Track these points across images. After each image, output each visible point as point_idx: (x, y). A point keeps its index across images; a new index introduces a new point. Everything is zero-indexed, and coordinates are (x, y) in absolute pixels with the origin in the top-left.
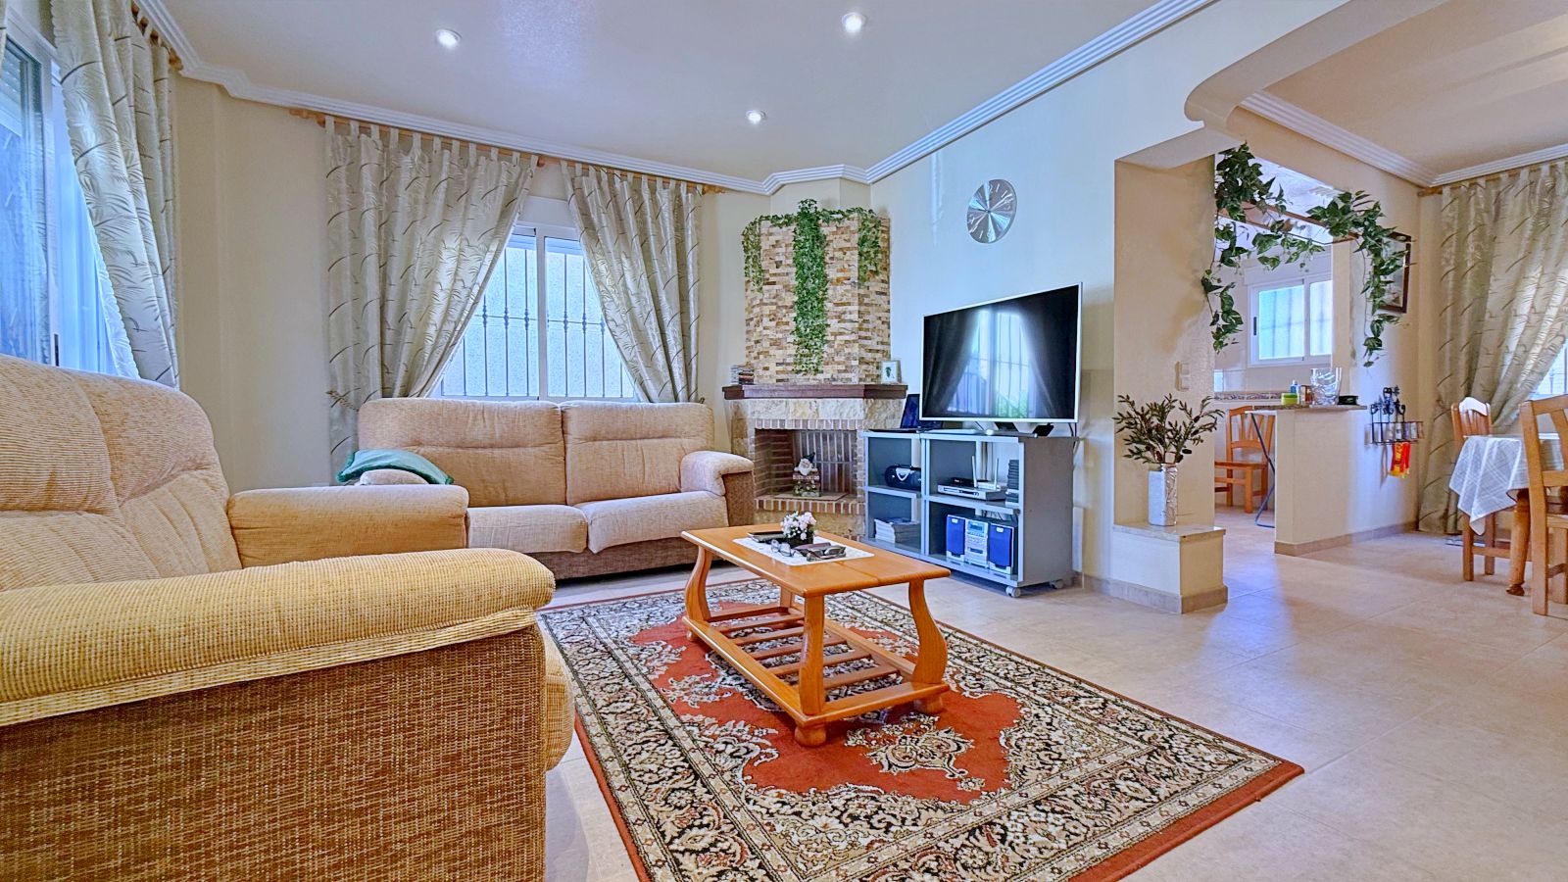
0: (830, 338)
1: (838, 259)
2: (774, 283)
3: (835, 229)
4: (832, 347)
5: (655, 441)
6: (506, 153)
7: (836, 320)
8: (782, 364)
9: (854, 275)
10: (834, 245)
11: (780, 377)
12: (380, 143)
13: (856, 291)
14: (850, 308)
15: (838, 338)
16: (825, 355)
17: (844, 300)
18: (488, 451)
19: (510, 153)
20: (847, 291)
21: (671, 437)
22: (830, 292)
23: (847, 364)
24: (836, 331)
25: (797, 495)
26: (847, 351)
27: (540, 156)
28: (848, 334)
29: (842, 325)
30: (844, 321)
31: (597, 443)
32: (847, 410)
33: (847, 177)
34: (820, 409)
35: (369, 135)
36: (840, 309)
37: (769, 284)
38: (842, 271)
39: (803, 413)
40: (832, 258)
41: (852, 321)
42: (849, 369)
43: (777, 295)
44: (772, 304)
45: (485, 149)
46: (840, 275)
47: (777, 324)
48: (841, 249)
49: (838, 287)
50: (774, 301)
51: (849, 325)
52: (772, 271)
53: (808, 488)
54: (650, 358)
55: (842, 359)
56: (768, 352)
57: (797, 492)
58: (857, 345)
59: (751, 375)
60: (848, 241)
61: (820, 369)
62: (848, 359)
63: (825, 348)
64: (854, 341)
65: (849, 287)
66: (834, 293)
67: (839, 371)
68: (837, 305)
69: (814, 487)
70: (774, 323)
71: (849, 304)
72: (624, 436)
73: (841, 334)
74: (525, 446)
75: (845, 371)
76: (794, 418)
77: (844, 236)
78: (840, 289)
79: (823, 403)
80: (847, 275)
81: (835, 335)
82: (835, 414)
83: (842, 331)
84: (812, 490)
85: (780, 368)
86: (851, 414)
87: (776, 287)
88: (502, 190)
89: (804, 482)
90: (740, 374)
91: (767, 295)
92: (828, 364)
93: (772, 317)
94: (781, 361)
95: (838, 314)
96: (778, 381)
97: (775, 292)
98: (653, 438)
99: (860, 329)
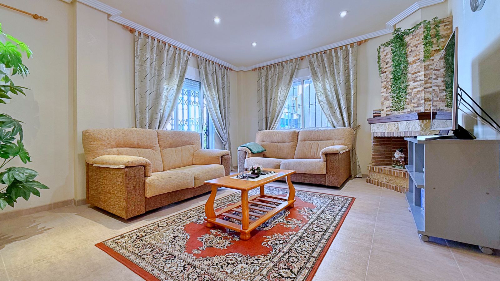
0: (410, 91)
1: (413, 51)
2: (385, 72)
3: (411, 37)
4: (410, 95)
5: (325, 141)
6: (291, 61)
7: (413, 82)
8: (389, 107)
9: (422, 56)
10: (411, 45)
11: (388, 113)
12: (266, 70)
13: (423, 64)
14: (420, 74)
15: (414, 90)
16: (407, 100)
17: (417, 71)
18: (277, 144)
19: (292, 60)
20: (418, 66)
21: (331, 140)
22: (410, 69)
23: (418, 102)
24: (413, 87)
25: (393, 167)
26: (418, 96)
27: (300, 58)
28: (419, 87)
29: (416, 83)
30: (417, 81)
31: (306, 142)
32: (411, 127)
33: (422, 7)
34: (399, 127)
35: (264, 69)
36: (414, 75)
37: (383, 73)
38: (415, 56)
39: (392, 129)
40: (411, 52)
41: (421, 80)
42: (419, 105)
43: (387, 77)
44: (385, 81)
45: (286, 62)
46: (415, 58)
47: (387, 90)
48: (415, 45)
49: (414, 65)
50: (386, 80)
51: (419, 83)
52: (385, 67)
53: (399, 164)
54: (334, 113)
55: (416, 101)
56: (383, 103)
57: (393, 166)
58: (424, 92)
59: (380, 114)
60: (419, 40)
61: (405, 107)
62: (418, 100)
63: (408, 97)
64: (422, 90)
65: (419, 63)
66: (411, 69)
67: (414, 107)
68: (413, 74)
69: (401, 164)
70: (385, 90)
71: (419, 72)
72: (314, 139)
73: (415, 88)
74: (286, 142)
75: (418, 106)
76: (388, 131)
77: (416, 38)
78: (415, 66)
79: (401, 124)
80: (418, 57)
81: (412, 89)
82: (406, 129)
83: (416, 86)
84: (400, 165)
85: (388, 109)
86: (413, 129)
87: (386, 73)
88: (290, 71)
89: (397, 161)
90: (374, 114)
91: (383, 78)
92: (409, 104)
93: (385, 87)
94: (388, 106)
95: (414, 78)
96: (387, 115)
97: (386, 76)
98: (324, 140)
99: (426, 84)
